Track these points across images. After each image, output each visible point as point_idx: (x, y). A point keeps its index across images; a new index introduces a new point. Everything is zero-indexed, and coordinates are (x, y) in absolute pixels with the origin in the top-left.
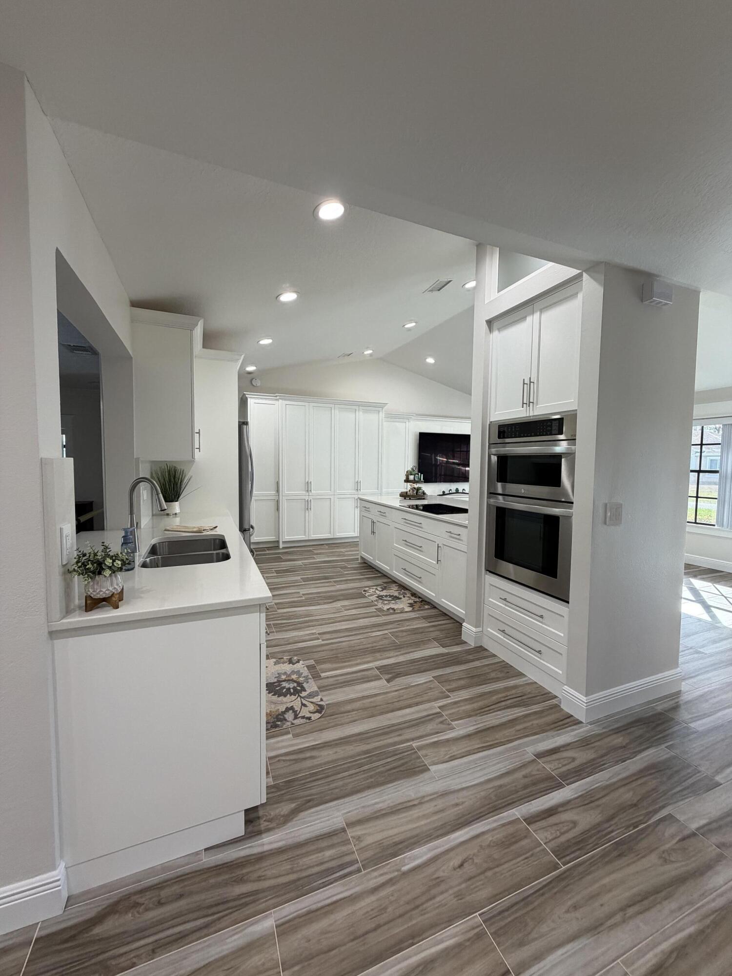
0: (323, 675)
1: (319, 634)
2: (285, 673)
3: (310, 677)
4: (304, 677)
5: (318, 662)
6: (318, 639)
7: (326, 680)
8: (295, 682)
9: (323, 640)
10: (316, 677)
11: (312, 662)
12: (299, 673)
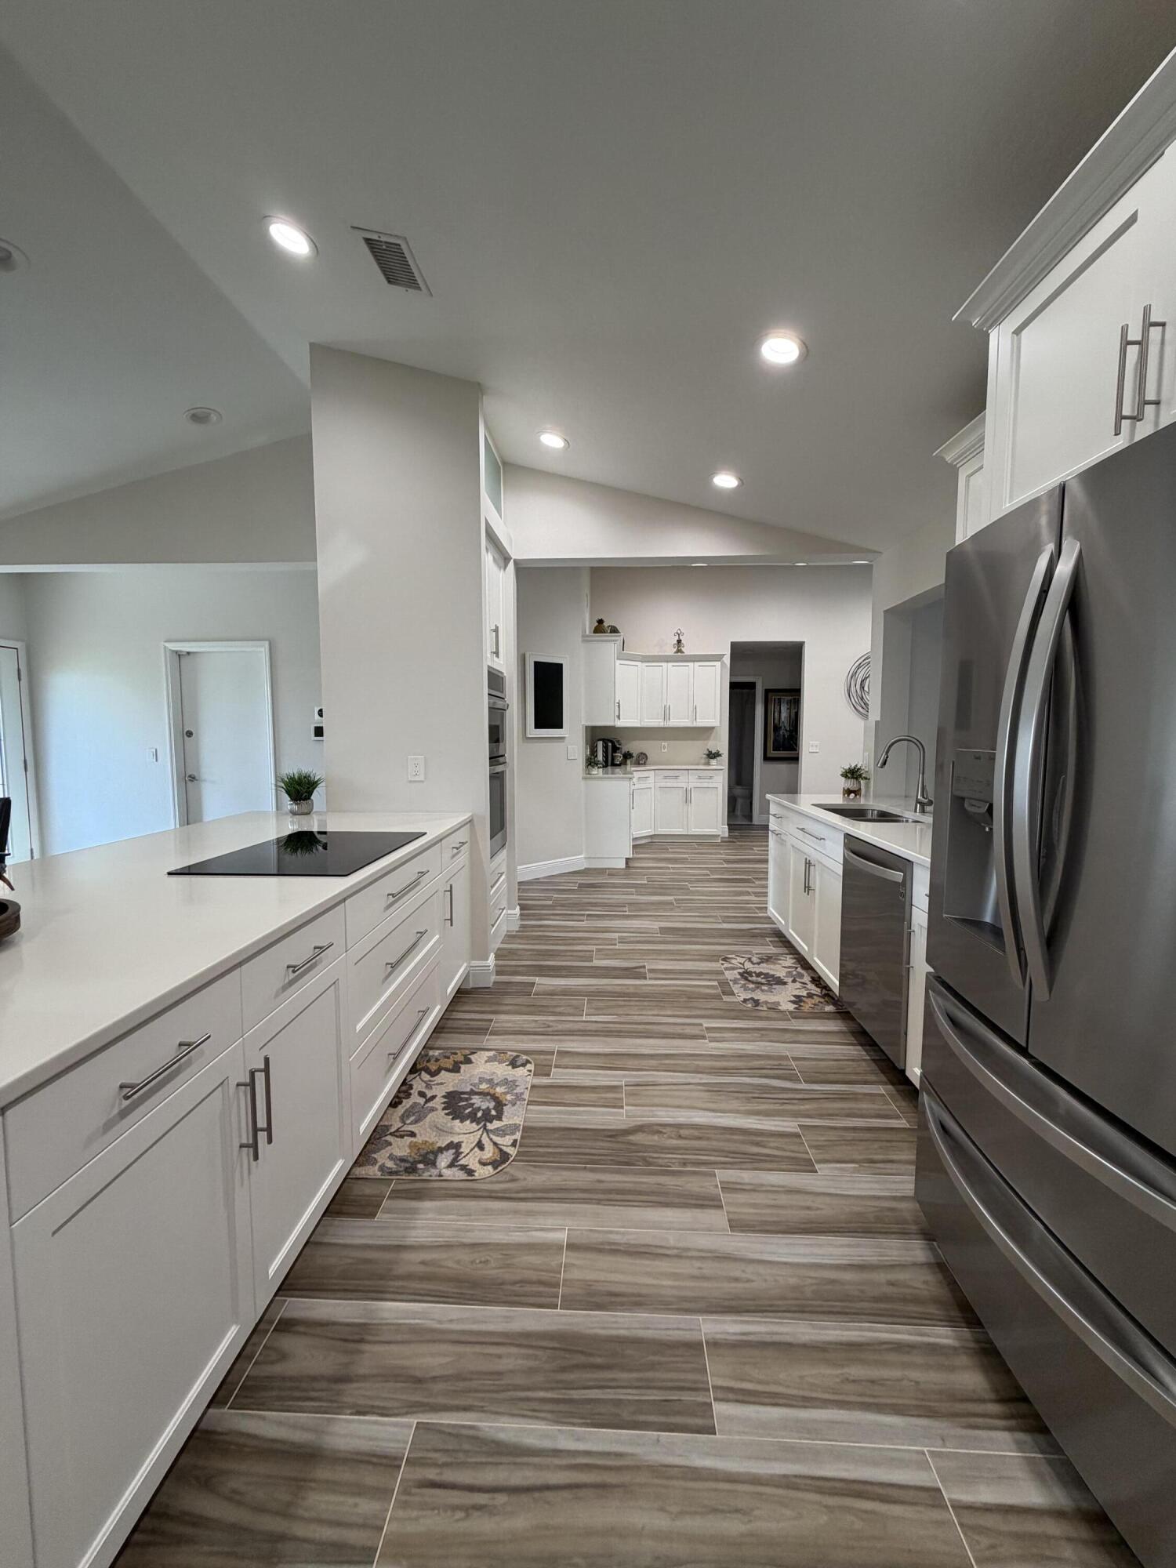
0: (716, 983)
1: (704, 1037)
2: (763, 991)
3: (731, 983)
4: (738, 984)
5: (717, 997)
6: (707, 1028)
7: (714, 978)
8: (750, 981)
9: (701, 1025)
10: (724, 984)
11: (726, 998)
12: (746, 989)
